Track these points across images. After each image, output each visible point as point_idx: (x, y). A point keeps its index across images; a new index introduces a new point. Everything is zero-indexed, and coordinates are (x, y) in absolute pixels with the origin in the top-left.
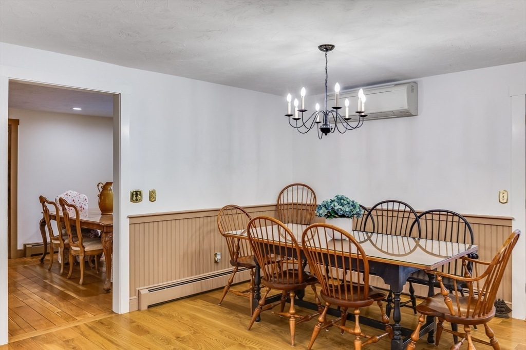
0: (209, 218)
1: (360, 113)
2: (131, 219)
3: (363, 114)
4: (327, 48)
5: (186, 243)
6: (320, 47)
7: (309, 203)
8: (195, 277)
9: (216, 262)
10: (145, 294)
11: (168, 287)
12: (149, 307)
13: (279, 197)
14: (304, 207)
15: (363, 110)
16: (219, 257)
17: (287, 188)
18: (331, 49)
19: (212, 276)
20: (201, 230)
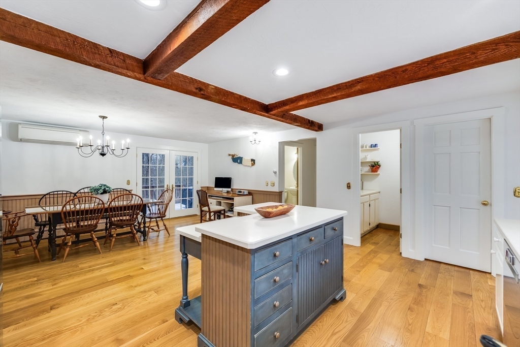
4: (104, 117)
6: (99, 116)
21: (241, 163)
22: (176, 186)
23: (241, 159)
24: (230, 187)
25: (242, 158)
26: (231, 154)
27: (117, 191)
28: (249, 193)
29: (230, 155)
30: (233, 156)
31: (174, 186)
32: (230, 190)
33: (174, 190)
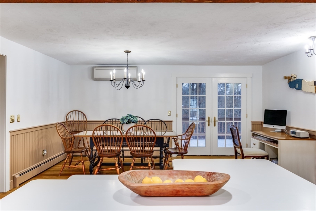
0: (41, 130)
1: (142, 79)
2: (11, 133)
3: (143, 80)
4: (128, 52)
5: (32, 146)
6: (125, 51)
7: (82, 120)
8: (36, 165)
9: (43, 155)
10: (18, 177)
11: (27, 172)
12: (20, 185)
13: (67, 118)
14: (77, 123)
15: (143, 78)
16: (45, 152)
17: (70, 113)
18: (130, 52)
19: (43, 163)
20: (38, 138)
21: (300, 88)
22: (219, 118)
23: (299, 82)
24: (285, 125)
25: (301, 80)
26: (287, 76)
27: (154, 121)
28: (310, 135)
29: (285, 78)
30: (290, 78)
31: (217, 119)
32: (284, 128)
33: (217, 123)
